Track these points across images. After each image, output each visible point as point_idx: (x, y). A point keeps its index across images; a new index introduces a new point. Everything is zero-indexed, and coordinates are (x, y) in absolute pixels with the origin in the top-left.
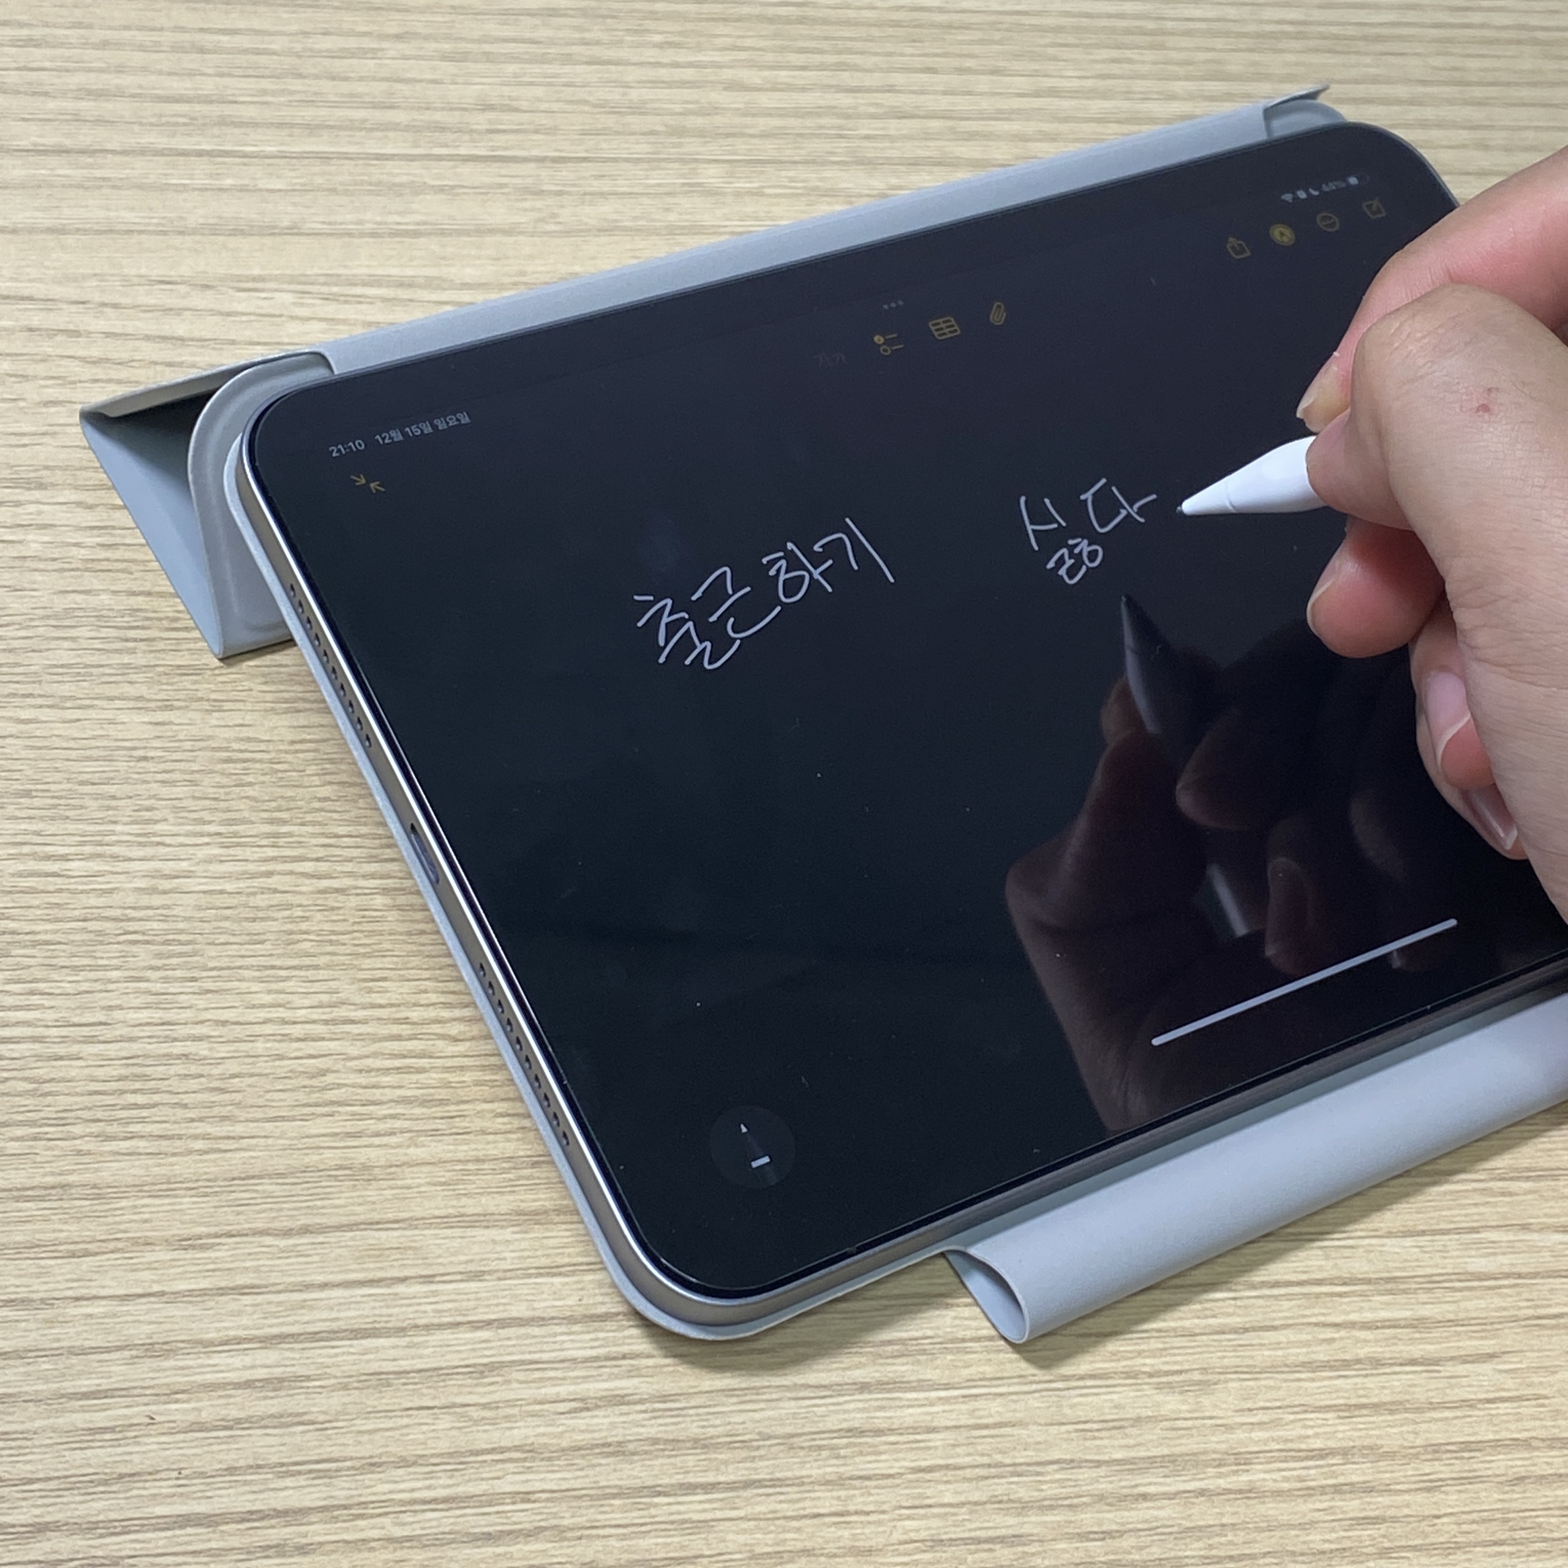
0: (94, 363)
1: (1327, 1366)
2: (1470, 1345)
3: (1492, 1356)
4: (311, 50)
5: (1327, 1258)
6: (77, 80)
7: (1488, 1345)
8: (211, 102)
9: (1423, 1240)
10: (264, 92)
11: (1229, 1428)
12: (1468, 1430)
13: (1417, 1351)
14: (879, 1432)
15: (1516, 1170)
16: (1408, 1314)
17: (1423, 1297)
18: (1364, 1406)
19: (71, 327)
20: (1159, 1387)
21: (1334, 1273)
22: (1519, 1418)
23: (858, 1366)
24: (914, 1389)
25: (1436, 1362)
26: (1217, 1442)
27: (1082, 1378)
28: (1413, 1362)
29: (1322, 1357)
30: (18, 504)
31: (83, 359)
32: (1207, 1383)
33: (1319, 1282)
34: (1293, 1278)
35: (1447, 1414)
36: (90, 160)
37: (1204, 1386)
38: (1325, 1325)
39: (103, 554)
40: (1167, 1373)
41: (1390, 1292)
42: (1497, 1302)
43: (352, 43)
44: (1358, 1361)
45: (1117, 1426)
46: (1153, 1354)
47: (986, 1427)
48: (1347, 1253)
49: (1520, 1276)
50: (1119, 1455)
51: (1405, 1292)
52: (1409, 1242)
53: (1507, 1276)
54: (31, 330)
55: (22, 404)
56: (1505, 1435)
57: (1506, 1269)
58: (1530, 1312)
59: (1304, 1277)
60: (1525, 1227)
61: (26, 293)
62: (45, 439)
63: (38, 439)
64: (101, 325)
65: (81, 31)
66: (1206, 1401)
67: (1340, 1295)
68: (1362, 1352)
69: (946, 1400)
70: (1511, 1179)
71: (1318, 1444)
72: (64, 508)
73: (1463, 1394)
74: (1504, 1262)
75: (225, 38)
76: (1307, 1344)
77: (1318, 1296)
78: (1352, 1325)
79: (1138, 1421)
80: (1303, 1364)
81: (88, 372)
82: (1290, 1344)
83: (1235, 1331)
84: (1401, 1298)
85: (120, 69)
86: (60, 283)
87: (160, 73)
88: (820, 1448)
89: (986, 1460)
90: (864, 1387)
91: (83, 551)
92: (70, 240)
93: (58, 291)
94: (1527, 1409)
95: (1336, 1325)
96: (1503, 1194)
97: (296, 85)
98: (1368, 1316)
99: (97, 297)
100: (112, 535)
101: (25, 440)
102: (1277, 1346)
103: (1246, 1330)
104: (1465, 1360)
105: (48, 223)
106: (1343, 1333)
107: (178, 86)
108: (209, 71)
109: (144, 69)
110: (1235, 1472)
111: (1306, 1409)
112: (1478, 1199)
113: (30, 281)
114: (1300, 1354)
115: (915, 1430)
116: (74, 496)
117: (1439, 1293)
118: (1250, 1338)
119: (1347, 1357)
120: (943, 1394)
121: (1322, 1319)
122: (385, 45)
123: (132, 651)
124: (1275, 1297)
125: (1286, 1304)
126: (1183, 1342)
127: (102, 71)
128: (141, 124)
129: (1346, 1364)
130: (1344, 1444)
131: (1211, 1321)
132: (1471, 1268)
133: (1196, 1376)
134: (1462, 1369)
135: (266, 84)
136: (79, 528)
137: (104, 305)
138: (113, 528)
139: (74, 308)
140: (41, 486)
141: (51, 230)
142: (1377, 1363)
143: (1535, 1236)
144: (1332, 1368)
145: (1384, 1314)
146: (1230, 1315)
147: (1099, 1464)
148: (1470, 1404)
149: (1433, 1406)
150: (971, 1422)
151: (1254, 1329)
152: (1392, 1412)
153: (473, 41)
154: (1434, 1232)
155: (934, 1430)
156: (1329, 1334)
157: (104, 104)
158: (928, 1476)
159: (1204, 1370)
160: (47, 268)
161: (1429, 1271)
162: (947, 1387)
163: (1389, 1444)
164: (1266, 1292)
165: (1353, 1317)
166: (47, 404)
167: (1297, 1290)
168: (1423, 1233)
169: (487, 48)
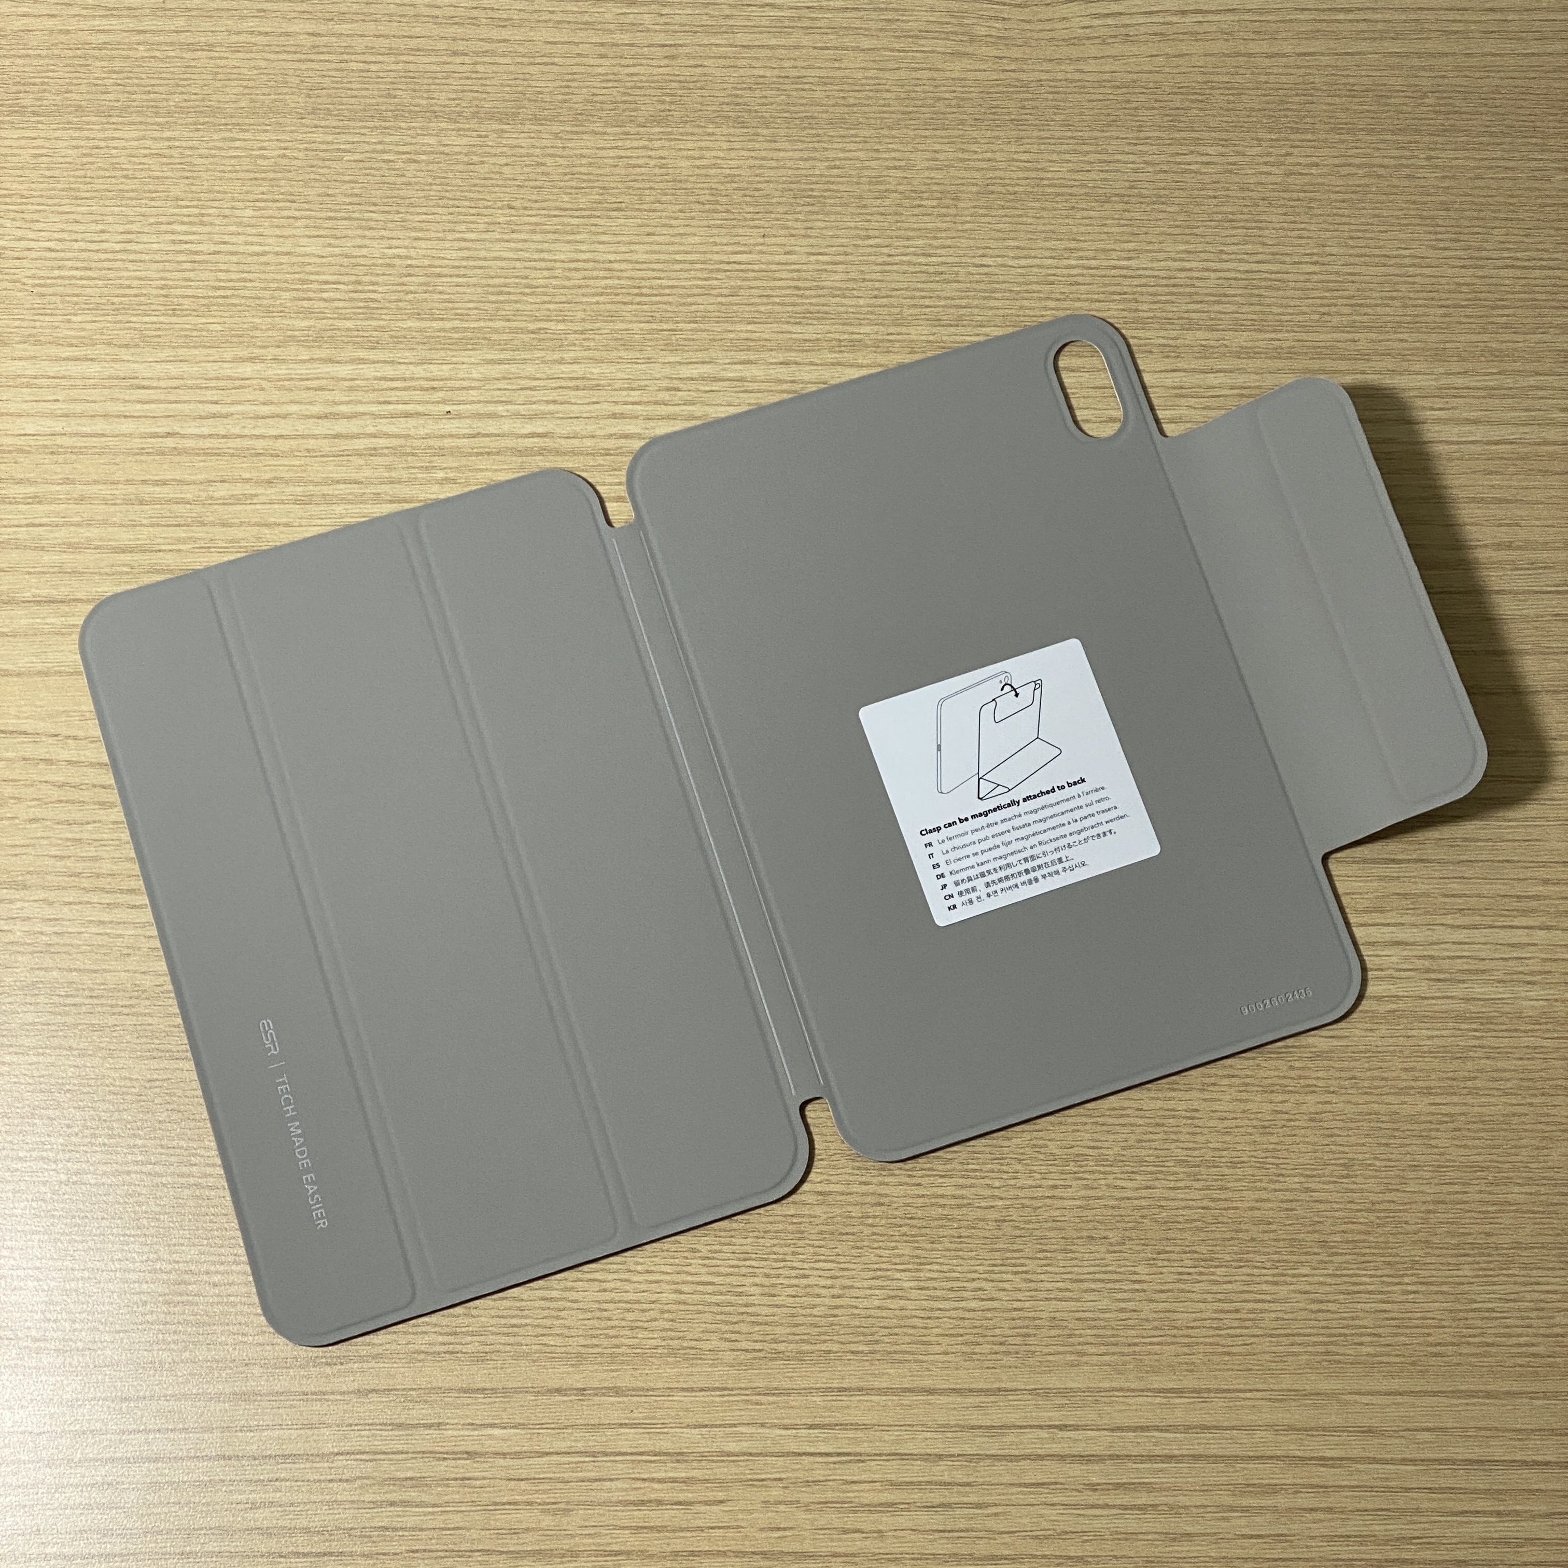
0: (59, 787)
1: (634, 1503)
2: (711, 1495)
3: (721, 1502)
4: (211, 498)
5: (650, 1439)
6: (62, 534)
7: (721, 1495)
8: (145, 551)
9: (704, 1430)
10: (179, 540)
11: (572, 1536)
12: (696, 1544)
13: (682, 1497)
14: (395, 1529)
15: (769, 1389)
16: (683, 1475)
17: (695, 1464)
18: (646, 1528)
19: (48, 756)
20: (543, 1511)
21: (652, 1449)
22: (724, 1538)
23: (391, 1492)
24: (417, 1506)
25: (691, 1503)
26: (566, 1544)
27: (504, 1504)
28: (679, 1503)
29: (632, 1498)
30: (11, 901)
31: (54, 784)
32: (569, 1510)
33: (641, 1454)
34: (629, 1451)
35: (689, 1534)
36: (67, 609)
37: (566, 1511)
38: (638, 1479)
39: (55, 939)
40: (548, 1504)
41: (678, 1461)
42: (734, 1469)
43: (239, 489)
44: (650, 1501)
45: (515, 1532)
46: (545, 1492)
47: (449, 1529)
48: (662, 1437)
49: (751, 1454)
50: (512, 1549)
51: (686, 1461)
52: (697, 1431)
53: (744, 1454)
54: (24, 759)
55: (17, 821)
56: (716, 1548)
57: (745, 1450)
58: (749, 1477)
59: (635, 1450)
60: (763, 1425)
61: (23, 728)
62: (30, 850)
63: (24, 850)
64: (65, 755)
65: (67, 487)
66: (565, 1520)
67: (651, 1462)
68: (653, 1496)
69: (433, 1513)
70: (765, 1394)
71: (615, 1548)
72: (36, 905)
73: (699, 1523)
74: (744, 1446)
75: (157, 489)
76: (626, 1490)
77: (639, 1461)
78: (653, 1480)
79: (527, 1530)
80: (620, 1502)
81: (56, 794)
82: (617, 1490)
83: (590, 1480)
84: (683, 1465)
85: (89, 523)
86: (43, 719)
87: (114, 524)
88: (365, 1536)
89: (445, 1547)
90: (392, 1504)
91: (44, 938)
92: (51, 680)
93: (41, 726)
94: (731, 1533)
95: (644, 1480)
96: (757, 1404)
97: (199, 532)
98: (662, 1475)
99: (64, 731)
100: (63, 926)
101: (18, 851)
102: (610, 1490)
103: (596, 1480)
104: (706, 1503)
105: (39, 666)
106: (647, 1484)
107: (124, 537)
108: (145, 522)
109: (105, 523)
110: (569, 1561)
111: (616, 1527)
112: (742, 1406)
113: (27, 718)
114: (621, 1496)
115: (413, 1529)
116: (42, 895)
117: (703, 1464)
118: (595, 1485)
119: (645, 1498)
120: (430, 1510)
121: (637, 1476)
122: (260, 491)
123: (67, 1014)
124: (616, 1461)
125: (621, 1466)
126: (559, 1486)
127: (78, 525)
128: (100, 574)
129: (643, 1503)
130: (629, 1548)
131: (580, 1474)
132: (726, 1449)
133: (563, 1506)
134: (703, 1508)
135: (181, 533)
136: (44, 920)
137: (68, 737)
138: (63, 920)
139: (51, 740)
140: (25, 887)
141: (40, 673)
142: (659, 1502)
143: (768, 1431)
144: (635, 1505)
145: (671, 1475)
146: (589, 1471)
147: (502, 1553)
148: (701, 1529)
149: (682, 1530)
150: (442, 1526)
151: (600, 1480)
152: (659, 1532)
153: (317, 484)
154: (712, 1426)
155: (421, 1530)
156: (639, 1484)
157: (78, 557)
158: (416, 1555)
159: (568, 1503)
160: (36, 706)
161: (702, 1450)
162: (434, 1506)
163: (654, 1550)
164: (612, 1458)
165: (654, 1475)
166: (32, 821)
167: (629, 1458)
168: (706, 1426)
169: (326, 490)
